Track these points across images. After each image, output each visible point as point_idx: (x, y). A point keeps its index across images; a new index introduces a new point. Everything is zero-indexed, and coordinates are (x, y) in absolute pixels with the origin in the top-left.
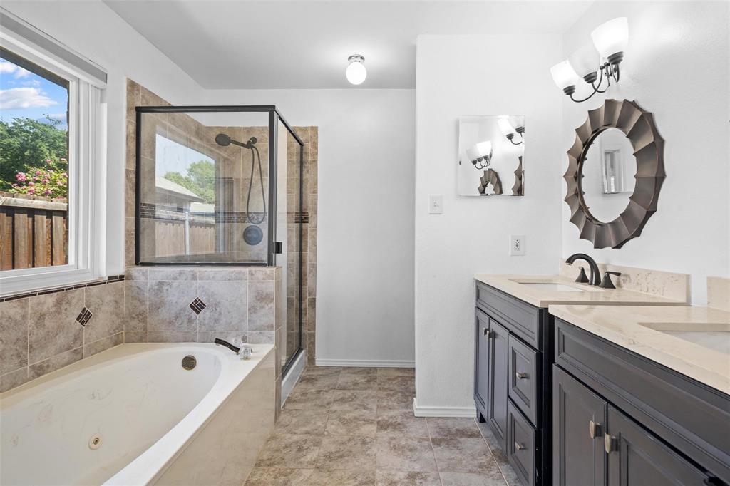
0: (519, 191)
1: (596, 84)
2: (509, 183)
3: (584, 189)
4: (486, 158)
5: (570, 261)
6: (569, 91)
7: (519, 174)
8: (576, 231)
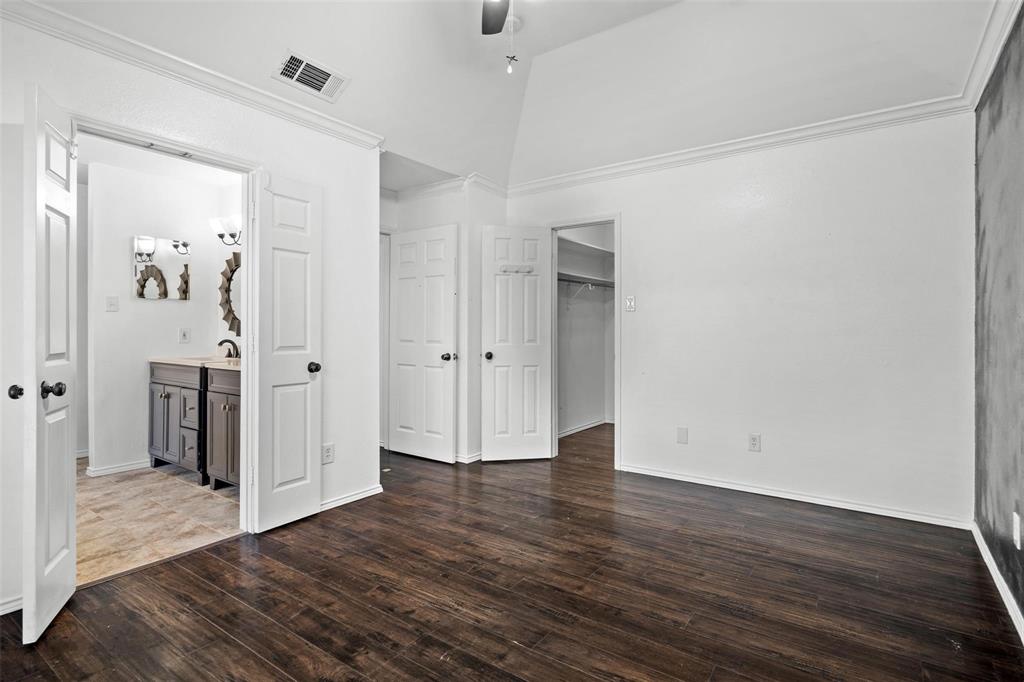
0: (185, 292)
1: (236, 239)
2: (174, 284)
3: (231, 299)
4: (149, 255)
5: (221, 344)
6: (221, 236)
7: (186, 281)
8: (227, 325)
